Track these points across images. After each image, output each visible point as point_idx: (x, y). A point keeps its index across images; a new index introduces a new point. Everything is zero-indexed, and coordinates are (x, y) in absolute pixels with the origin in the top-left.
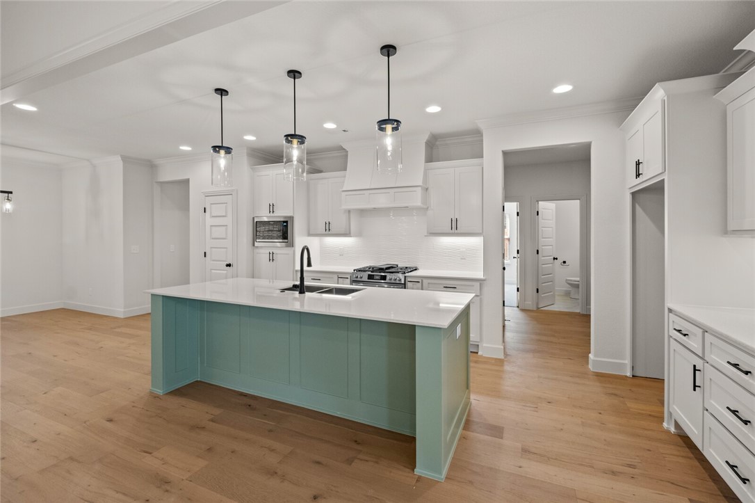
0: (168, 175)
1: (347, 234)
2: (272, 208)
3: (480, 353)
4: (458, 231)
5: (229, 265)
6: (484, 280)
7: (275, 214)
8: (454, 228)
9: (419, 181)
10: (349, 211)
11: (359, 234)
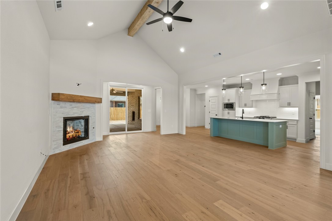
0: (199, 92)
1: (252, 107)
2: (229, 100)
3: (297, 141)
4: (290, 106)
5: (216, 115)
6: (298, 120)
7: (230, 102)
8: (289, 105)
9: (276, 92)
10: (253, 101)
11: (256, 107)
